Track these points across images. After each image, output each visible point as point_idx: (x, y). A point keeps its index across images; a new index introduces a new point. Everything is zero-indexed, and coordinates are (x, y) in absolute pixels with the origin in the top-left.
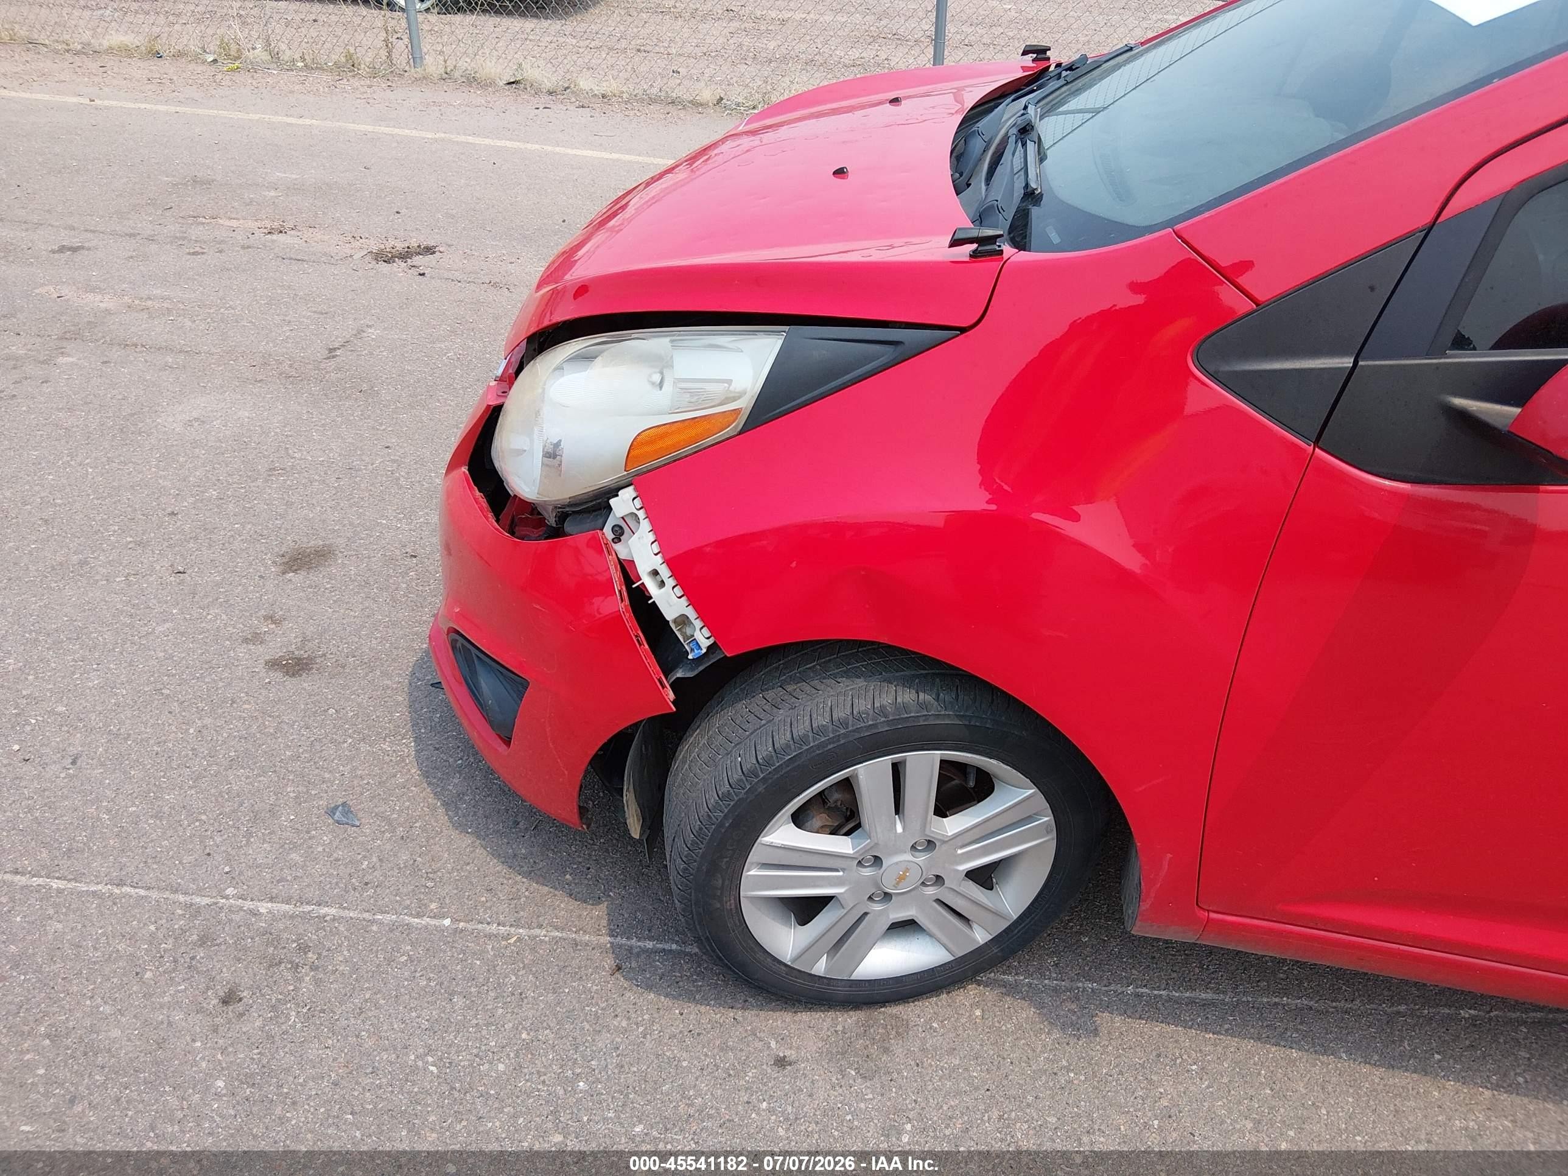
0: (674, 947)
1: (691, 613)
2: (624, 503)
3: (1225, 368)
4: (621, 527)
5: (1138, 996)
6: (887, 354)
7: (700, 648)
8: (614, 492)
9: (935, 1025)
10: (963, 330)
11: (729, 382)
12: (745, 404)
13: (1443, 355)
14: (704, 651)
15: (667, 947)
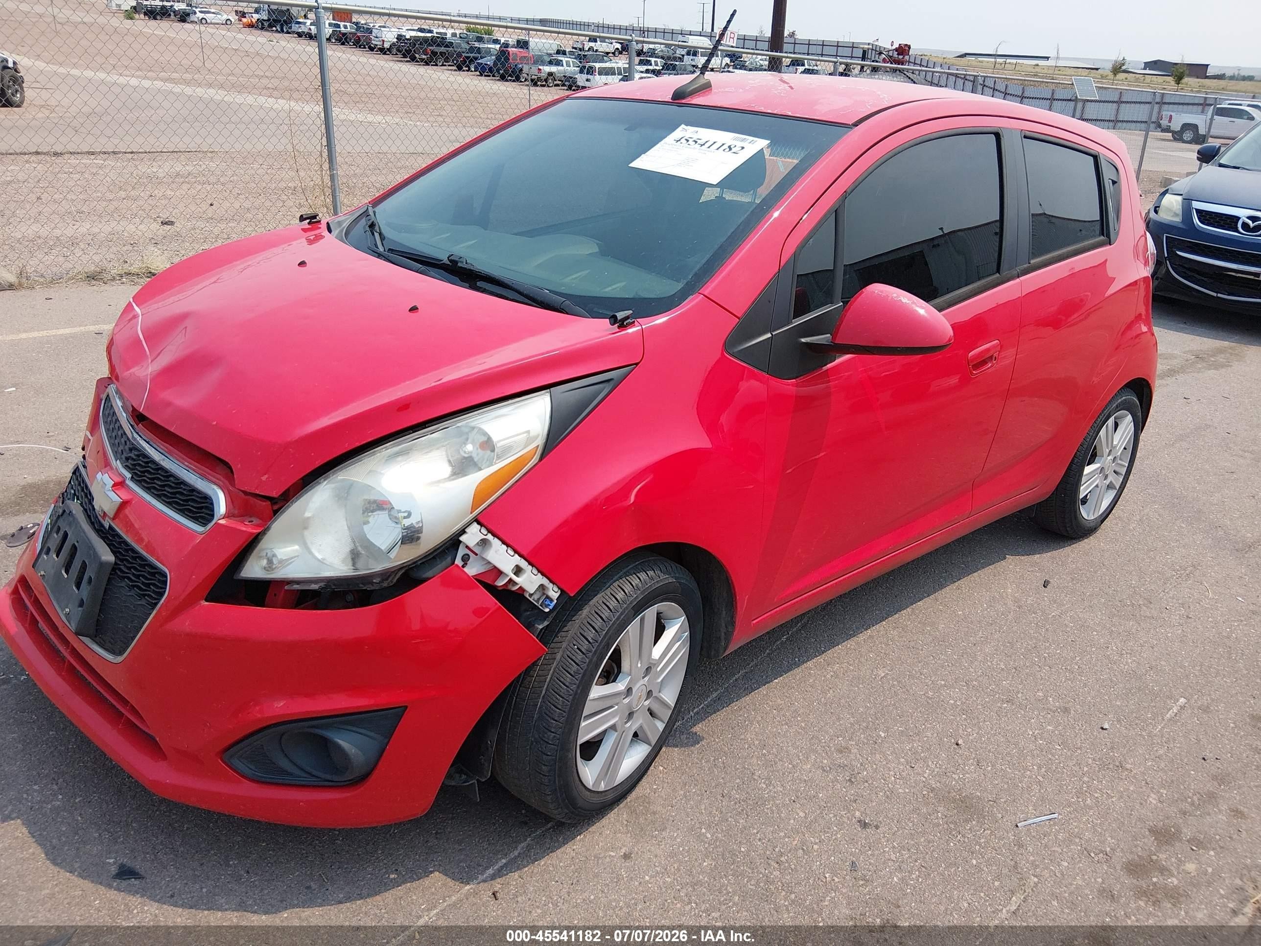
0: (504, 861)
1: (545, 581)
2: (473, 535)
3: (736, 350)
4: (468, 555)
5: (697, 713)
6: (607, 388)
7: (552, 601)
8: (463, 532)
9: (655, 787)
10: (637, 364)
11: (528, 432)
12: (540, 442)
13: (792, 323)
14: (555, 601)
15: (500, 864)
